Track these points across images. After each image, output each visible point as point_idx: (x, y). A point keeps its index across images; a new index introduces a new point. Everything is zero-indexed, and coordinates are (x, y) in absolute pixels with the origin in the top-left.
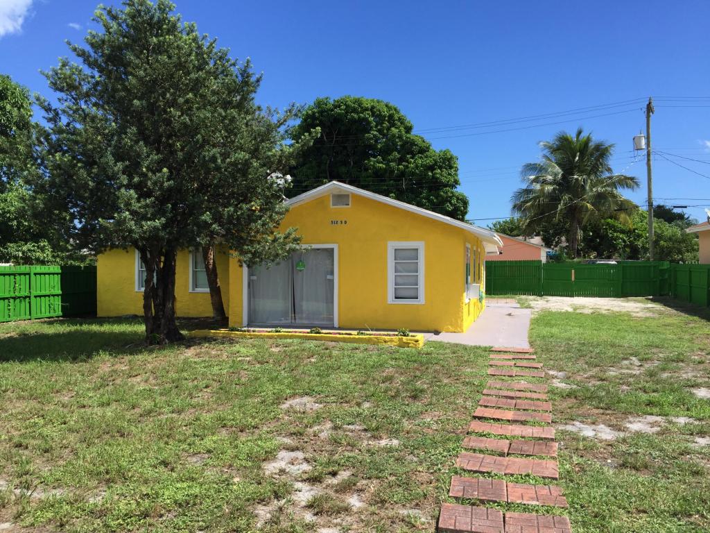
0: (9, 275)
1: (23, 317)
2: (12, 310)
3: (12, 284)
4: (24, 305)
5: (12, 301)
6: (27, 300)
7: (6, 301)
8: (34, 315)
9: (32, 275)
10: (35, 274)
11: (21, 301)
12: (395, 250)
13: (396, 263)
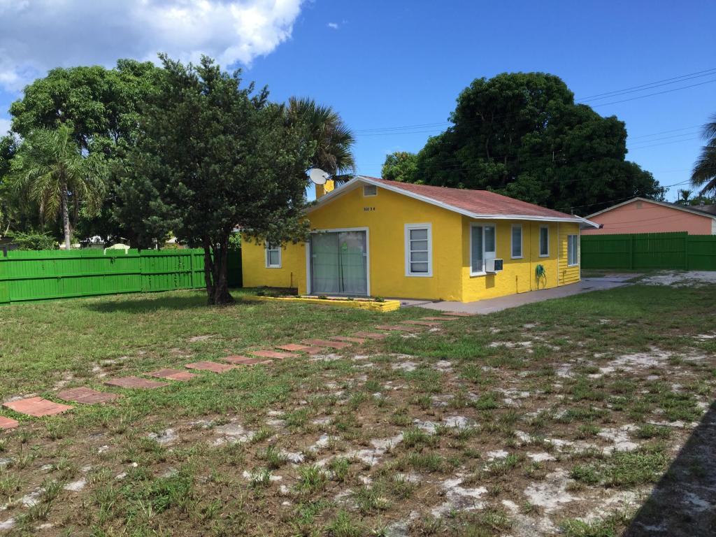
0: (175, 256)
1: (186, 286)
2: (178, 282)
3: (178, 263)
4: (187, 278)
5: (177, 275)
6: (190, 274)
7: (173, 275)
8: (195, 286)
9: (193, 256)
10: (195, 255)
11: (184, 276)
12: (411, 231)
13: (411, 242)
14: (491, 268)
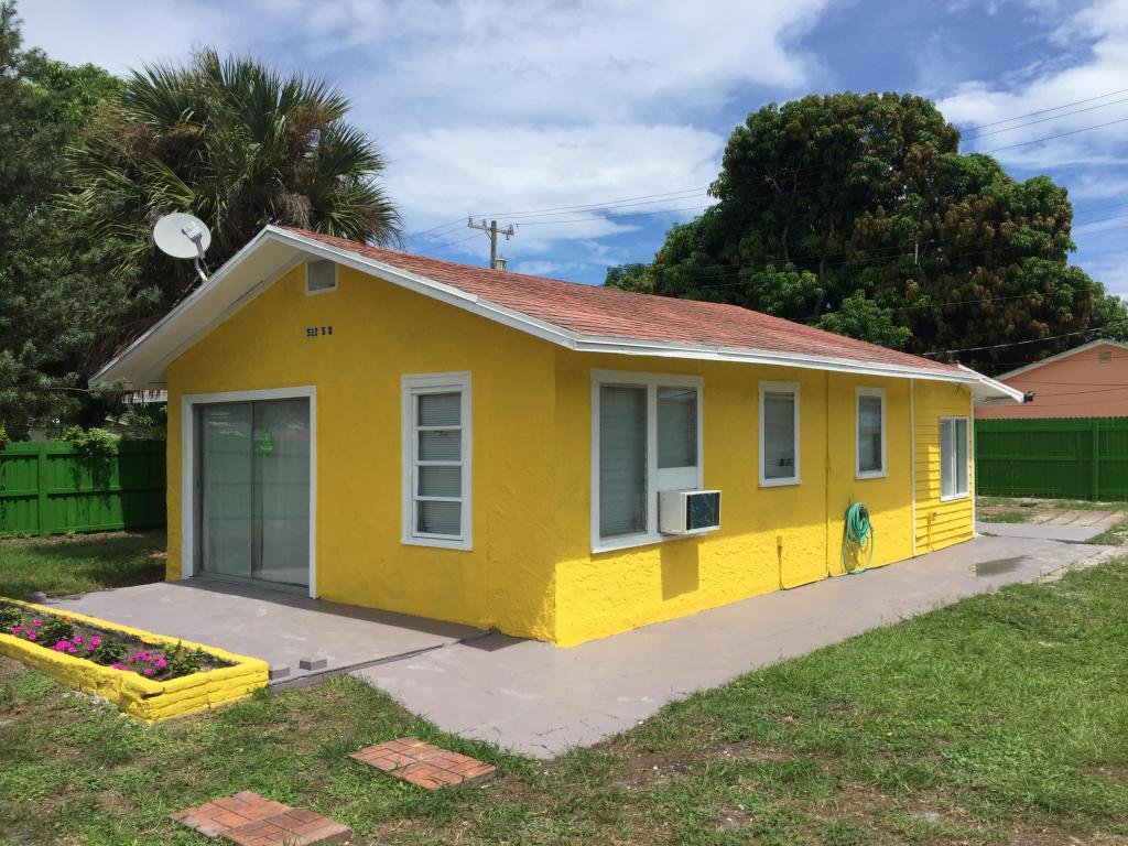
1: (22, 529)
4: (24, 511)
6: (33, 502)
8: (48, 529)
10: (51, 457)
12: (421, 398)
13: (421, 434)
14: (677, 524)
